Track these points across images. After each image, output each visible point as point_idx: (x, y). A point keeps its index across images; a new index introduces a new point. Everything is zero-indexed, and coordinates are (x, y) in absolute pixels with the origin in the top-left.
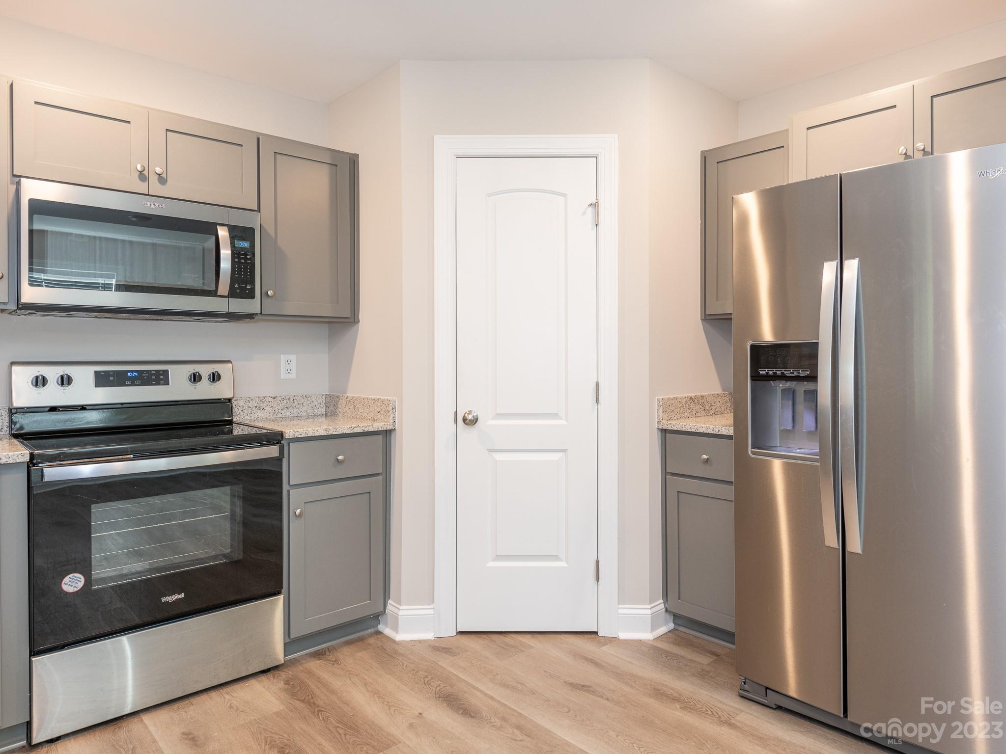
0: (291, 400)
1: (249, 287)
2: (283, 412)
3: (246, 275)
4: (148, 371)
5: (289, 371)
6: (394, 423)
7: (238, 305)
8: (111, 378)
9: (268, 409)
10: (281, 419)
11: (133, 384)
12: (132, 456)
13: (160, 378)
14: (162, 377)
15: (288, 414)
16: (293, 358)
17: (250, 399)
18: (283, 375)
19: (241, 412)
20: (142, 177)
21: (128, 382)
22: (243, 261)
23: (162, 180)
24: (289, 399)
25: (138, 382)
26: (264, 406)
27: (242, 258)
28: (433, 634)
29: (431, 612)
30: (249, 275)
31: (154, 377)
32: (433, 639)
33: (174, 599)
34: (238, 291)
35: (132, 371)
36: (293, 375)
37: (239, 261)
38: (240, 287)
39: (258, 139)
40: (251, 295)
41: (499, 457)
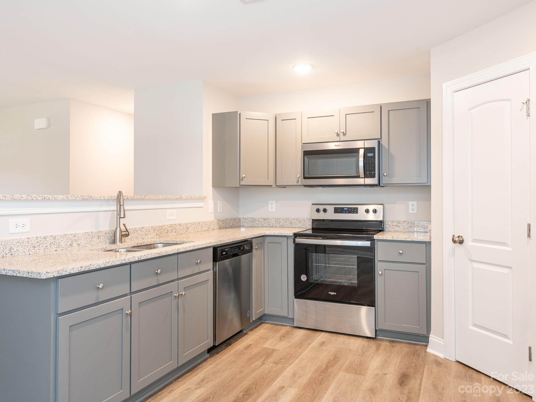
0: (413, 223)
1: (373, 173)
2: (409, 229)
3: (372, 168)
4: (351, 208)
5: (413, 209)
6: (430, 239)
7: (369, 181)
8: (339, 210)
9: (401, 227)
10: (408, 232)
11: (346, 213)
12: (321, 238)
13: (355, 211)
14: (355, 210)
15: (411, 230)
16: (415, 203)
17: (393, 222)
18: (411, 211)
19: (389, 227)
20: (338, 135)
21: (344, 212)
22: (370, 162)
23: (344, 134)
24: (412, 223)
25: (347, 212)
26: (399, 225)
27: (370, 161)
28: (443, 355)
29: (442, 343)
30: (373, 168)
31: (353, 210)
32: (443, 358)
33: (333, 294)
34: (369, 175)
35: (346, 208)
36: (415, 211)
37: (369, 162)
38: (369, 174)
39: (381, 107)
40: (373, 176)
41: (476, 265)
